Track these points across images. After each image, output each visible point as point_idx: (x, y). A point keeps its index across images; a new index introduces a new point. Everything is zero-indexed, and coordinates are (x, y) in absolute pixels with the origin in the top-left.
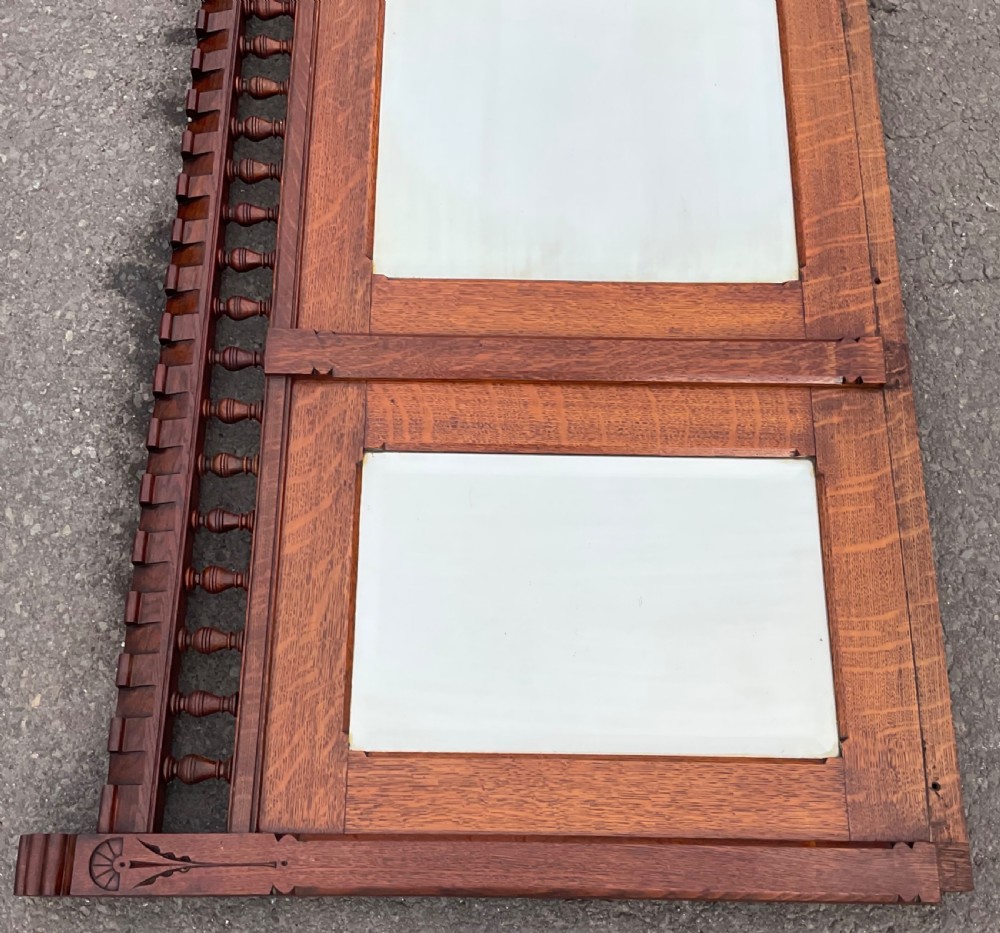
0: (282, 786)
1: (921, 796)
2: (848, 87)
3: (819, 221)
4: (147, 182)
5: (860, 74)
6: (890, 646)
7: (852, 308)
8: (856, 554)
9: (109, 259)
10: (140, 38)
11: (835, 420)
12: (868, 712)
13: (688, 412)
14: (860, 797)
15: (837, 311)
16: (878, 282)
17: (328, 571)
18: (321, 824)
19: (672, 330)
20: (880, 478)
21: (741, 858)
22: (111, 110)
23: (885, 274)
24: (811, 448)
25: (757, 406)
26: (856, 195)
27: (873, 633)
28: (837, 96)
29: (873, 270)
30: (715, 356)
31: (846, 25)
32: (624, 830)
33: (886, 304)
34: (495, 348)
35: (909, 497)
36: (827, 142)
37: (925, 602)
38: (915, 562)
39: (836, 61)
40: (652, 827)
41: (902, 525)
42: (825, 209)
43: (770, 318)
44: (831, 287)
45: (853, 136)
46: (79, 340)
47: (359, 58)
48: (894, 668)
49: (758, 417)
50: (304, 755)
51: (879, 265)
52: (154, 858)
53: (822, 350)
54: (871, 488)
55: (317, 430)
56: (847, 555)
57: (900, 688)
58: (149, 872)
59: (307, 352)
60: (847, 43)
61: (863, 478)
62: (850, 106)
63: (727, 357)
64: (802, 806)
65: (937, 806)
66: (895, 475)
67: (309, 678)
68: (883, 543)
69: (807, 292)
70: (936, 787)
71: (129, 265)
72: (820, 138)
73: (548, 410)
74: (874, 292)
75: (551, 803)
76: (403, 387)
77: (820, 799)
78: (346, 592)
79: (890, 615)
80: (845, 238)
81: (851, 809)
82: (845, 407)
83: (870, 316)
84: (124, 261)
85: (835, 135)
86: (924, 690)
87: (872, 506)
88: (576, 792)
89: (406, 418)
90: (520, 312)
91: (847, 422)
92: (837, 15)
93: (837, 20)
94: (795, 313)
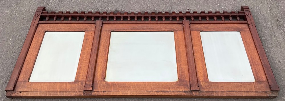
0: (43, 26)
1: (20, 91)
2: (143, 91)
3: (116, 84)
5: (146, 93)
6: (42, 89)
7: (99, 88)
8: (57, 86)
9: (120, 10)
11: (80, 84)
12: (33, 85)
13: (84, 66)
14: (22, 83)
15: (99, 86)
16: (103, 92)
18: (37, 29)
19: (98, 64)
20: (69, 90)
21: (19, 68)
22: (143, 8)
23: (105, 93)
24: (76, 81)
25: (84, 74)
26: (120, 90)
27: (45, 87)
28: (141, 89)
29: (106, 91)
30: (92, 68)
31: (157, 91)
32: (27, 57)
33: (99, 93)
34: (97, 43)
35: (65, 93)
36: (131, 87)
37: (47, 94)
38: (54, 93)
39: (149, 89)
40: (26, 60)
41: (60, 92)
42: (118, 85)
43: (99, 76)
44: (103, 85)
45: (133, 90)
46: (108, 8)
47: (147, 28)
48: (39, 89)
49: (82, 74)
50: (46, 27)
51: (107, 92)
52: (38, 15)
53: (91, 82)
54: (67, 88)
55: (89, 27)
56: (57, 84)
57: (36, 90)
59: (99, 24)
60: (153, 91)
61: (69, 87)
62: (139, 91)
63: (91, 69)
64: (23, 76)
65: (18, 92)
66: (69, 92)
67: (55, 27)
68: (58, 89)
69: (103, 82)
70: (21, 93)
72: (132, 86)
73: (87, 49)
74: (102, 91)
75: (33, 50)
76: (93, 34)
77: (23, 79)
78: (65, 30)
79: (47, 89)
80: (112, 88)
81: (21, 82)
82: (82, 86)
83: (97, 90)
85: (133, 88)
86: (34, 93)
87: (64, 88)
88: (33, 52)
89: (89, 35)
90: (103, 46)
91: (79, 86)
92: (159, 90)
93: (158, 90)
94: (99, 80)
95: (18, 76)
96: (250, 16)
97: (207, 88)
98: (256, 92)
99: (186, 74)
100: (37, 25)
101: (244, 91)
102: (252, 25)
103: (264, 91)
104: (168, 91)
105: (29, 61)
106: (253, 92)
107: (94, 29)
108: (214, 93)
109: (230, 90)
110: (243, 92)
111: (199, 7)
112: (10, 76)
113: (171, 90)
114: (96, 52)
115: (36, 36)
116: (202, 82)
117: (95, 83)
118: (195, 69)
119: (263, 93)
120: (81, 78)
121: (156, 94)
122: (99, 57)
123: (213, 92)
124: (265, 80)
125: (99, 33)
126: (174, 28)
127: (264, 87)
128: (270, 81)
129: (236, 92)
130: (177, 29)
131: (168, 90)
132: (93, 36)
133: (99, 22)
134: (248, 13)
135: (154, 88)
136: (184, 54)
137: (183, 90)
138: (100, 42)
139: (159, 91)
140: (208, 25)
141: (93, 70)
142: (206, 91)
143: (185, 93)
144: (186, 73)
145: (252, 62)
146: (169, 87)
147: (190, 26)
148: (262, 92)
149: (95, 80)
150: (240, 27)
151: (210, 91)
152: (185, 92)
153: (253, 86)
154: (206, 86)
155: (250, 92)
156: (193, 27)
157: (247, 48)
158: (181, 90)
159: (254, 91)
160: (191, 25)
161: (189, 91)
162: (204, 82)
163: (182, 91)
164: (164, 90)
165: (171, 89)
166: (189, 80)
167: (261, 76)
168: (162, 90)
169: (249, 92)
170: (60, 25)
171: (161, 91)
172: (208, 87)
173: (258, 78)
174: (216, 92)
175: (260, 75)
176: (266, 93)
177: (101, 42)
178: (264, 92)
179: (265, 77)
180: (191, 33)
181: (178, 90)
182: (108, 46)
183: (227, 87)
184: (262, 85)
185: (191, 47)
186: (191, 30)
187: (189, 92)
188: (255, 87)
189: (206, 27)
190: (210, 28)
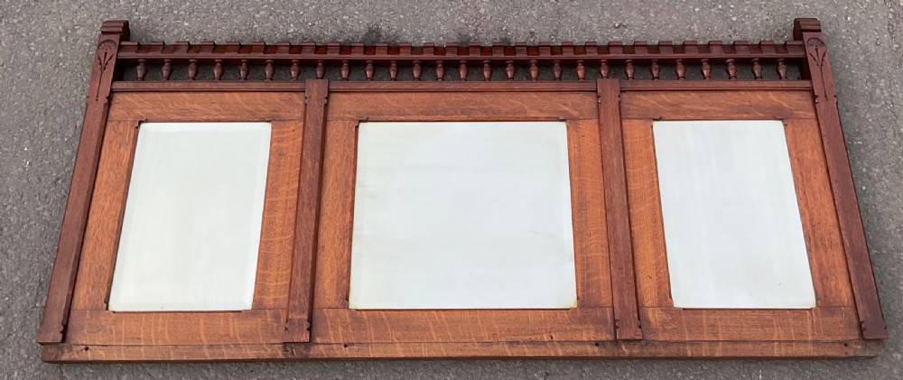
0: (129, 99)
1: (84, 342)
2: (467, 340)
3: (382, 319)
5: (477, 348)
6: (152, 335)
7: (331, 332)
8: (198, 324)
9: (383, 28)
10: (504, 28)
11: (269, 320)
12: (124, 322)
13: (279, 253)
14: (88, 316)
15: (329, 324)
16: (346, 346)
17: (216, 110)
18: (112, 113)
19: (324, 247)
20: (236, 338)
21: (69, 263)
22: (463, 21)
23: (350, 350)
24: (258, 306)
25: (279, 283)
26: (398, 339)
27: (160, 328)
28: (461, 334)
29: (353, 344)
30: (303, 263)
31: (511, 343)
32: (90, 221)
33: (333, 349)
34: (314, 168)
35: (224, 351)
36: (432, 326)
37: (172, 353)
38: (191, 351)
39: (486, 336)
40: (90, 232)
41: (211, 346)
42: (390, 323)
43: (327, 292)
44: (344, 323)
45: (436, 340)
46: (344, 21)
48: (142, 336)
49: (274, 284)
50: (139, 105)
51: (356, 347)
52: (107, 59)
53: (303, 312)
54: (232, 333)
55: (281, 103)
56: (199, 320)
57: (133, 338)
58: (102, 59)
59: (316, 94)
60: (498, 343)
61: (237, 330)
62: (455, 340)
63: (302, 269)
64: (88, 292)
65: (79, 348)
66: (237, 345)
67: (171, 106)
68: (203, 337)
69: (341, 311)
70: (87, 349)
71: (380, 36)
72: (435, 323)
73: (285, 193)
74: (340, 344)
75: (106, 195)
76: (301, 134)
77: (90, 299)
78: (204, 117)
79: (167, 336)
80: (373, 332)
81: (84, 312)
82: (275, 325)
83: (325, 341)
84: (383, 34)
85: (436, 331)
86: (130, 349)
87: (222, 333)
88: (108, 203)
89: (285, 136)
90: (337, 180)
91: (268, 325)
92: (518, 338)
93: (514, 339)
94: (329, 304)
95: (71, 293)
96: (823, 60)
97: (665, 330)
98: (815, 342)
99: (602, 283)
100: (110, 98)
101: (780, 341)
102: (826, 97)
103: (840, 338)
104: (544, 343)
105: (100, 238)
106: (806, 342)
107: (299, 115)
108: (688, 347)
109: (736, 337)
110: (776, 343)
111: (652, 15)
112: (44, 285)
113: (554, 339)
114: (314, 201)
115: (111, 142)
116: (650, 309)
117: (316, 314)
118: (630, 266)
119: (838, 345)
120: (272, 297)
121: (509, 352)
122: (325, 220)
123: (684, 343)
124: (846, 300)
125: (320, 128)
126: (566, 109)
127: (842, 326)
128: (861, 307)
129: (755, 342)
130: (576, 114)
131: (546, 338)
132: (300, 139)
133: (316, 87)
134: (816, 50)
135: (503, 333)
136: (596, 210)
137: (592, 336)
138: (325, 161)
139: (518, 343)
140: (682, 95)
141: (309, 271)
142: (662, 339)
143: (596, 349)
144: (601, 277)
145: (814, 236)
146: (548, 328)
147: (620, 103)
148: (833, 343)
149: (317, 303)
150: (783, 103)
151: (675, 339)
152: (597, 345)
153: (809, 322)
154: (664, 323)
155: (797, 342)
156: (631, 104)
157: (800, 186)
158: (585, 339)
159: (810, 338)
160: (624, 95)
161: (611, 342)
162: (658, 311)
163: (589, 342)
164: (533, 338)
165: (553, 335)
166: (610, 305)
167: (836, 288)
168: (527, 338)
169: (794, 344)
170: (184, 95)
171: (524, 343)
172: (669, 327)
173: (825, 296)
174: (692, 343)
175: (833, 283)
176: (846, 345)
177: (327, 163)
178: (839, 342)
179: (848, 290)
180: (624, 127)
181: (577, 337)
182: (351, 179)
183: (728, 327)
184: (838, 318)
185: (621, 183)
186: (623, 116)
187: (609, 343)
188: (812, 327)
189: (674, 105)
190: (686, 107)
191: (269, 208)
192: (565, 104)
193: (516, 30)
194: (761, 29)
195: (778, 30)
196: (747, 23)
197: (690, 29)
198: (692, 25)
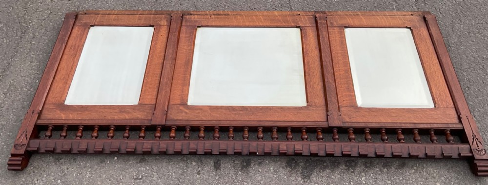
0: (448, 119)
1: (414, 17)
2: (247, 16)
4: (272, 171)
6: (385, 19)
7: (307, 19)
8: (366, 22)
9: (300, 179)
10: (217, 178)
11: (335, 23)
14: (418, 25)
15: (308, 21)
16: (299, 15)
17: (393, 113)
18: (454, 112)
20: (348, 17)
23: (297, 13)
24: (342, 28)
25: (333, 35)
26: (277, 16)
28: (249, 18)
29: (296, 15)
30: (324, 40)
33: (305, 14)
37: (374, 13)
38: (366, 14)
39: (239, 17)
40: (435, 55)
41: (358, 15)
42: (281, 21)
43: (311, 32)
45: (261, 16)
47: (237, 110)
48: (390, 19)
49: (337, 35)
50: (440, 116)
52: (475, 141)
53: (320, 23)
58: (478, 143)
59: (335, 117)
60: (233, 15)
61: (348, 20)
63: (324, 37)
64: (422, 33)
65: (416, 15)
66: (347, 15)
67: (422, 116)
68: (363, 18)
70: (412, 15)
71: (301, 173)
72: (261, 21)
73: (341, 70)
74: (302, 15)
75: (435, 71)
76: (339, 99)
77: (420, 31)
80: (288, 19)
82: (332, 22)
84: (300, 175)
86: (393, 15)
87: (355, 19)
89: (348, 98)
90: (315, 76)
91: (335, 21)
92: (225, 16)
93: (227, 16)
94: (309, 28)
104: (214, 15)
105: (428, 53)
106: (102, 14)
107: (342, 109)
113: (209, 16)
114: (324, 63)
115: (446, 96)
116: (165, 25)
117: (314, 25)
118: (170, 37)
120: (336, 30)
121: (229, 12)
122: (317, 59)
123: (154, 14)
125: (328, 99)
126: (186, 111)
127: (83, 20)
128: (72, 23)
129: (124, 14)
130: (181, 108)
131: (213, 16)
132: (339, 96)
134: (22, 142)
135: (231, 18)
136: (180, 61)
137: (193, 17)
138: (323, 85)
139: (225, 15)
141: (321, 36)
142: (163, 16)
143: (192, 13)
146: (211, 19)
147: (155, 110)
148: (91, 14)
149: (315, 28)
150: (59, 112)
151: (158, 15)
153: (97, 20)
154: (161, 20)
156: (147, 113)
157: (72, 71)
158: (196, 16)
160: (150, 118)
161: (185, 15)
162: (162, 24)
163: (194, 15)
164: (218, 16)
166: (182, 26)
167: (79, 31)
168: (220, 16)
171: (223, 15)
173: (85, 29)
174: (151, 14)
175: (79, 33)
177: (321, 84)
178: (88, 14)
179: (73, 31)
180: (155, 100)
181: (199, 16)
182: (307, 77)
186: (154, 106)
189: (123, 112)
190: (116, 111)
191: (347, 64)
192: (186, 113)
193: (209, 176)
194: (45, 173)
195: (34, 172)
196: (52, 178)
197: (92, 174)
198: (89, 177)
